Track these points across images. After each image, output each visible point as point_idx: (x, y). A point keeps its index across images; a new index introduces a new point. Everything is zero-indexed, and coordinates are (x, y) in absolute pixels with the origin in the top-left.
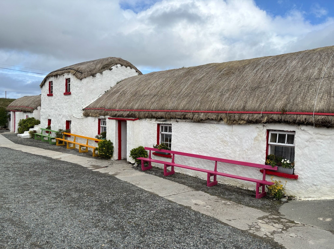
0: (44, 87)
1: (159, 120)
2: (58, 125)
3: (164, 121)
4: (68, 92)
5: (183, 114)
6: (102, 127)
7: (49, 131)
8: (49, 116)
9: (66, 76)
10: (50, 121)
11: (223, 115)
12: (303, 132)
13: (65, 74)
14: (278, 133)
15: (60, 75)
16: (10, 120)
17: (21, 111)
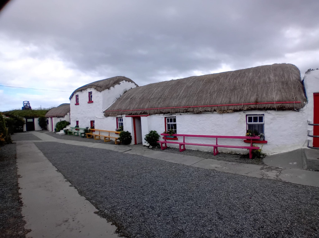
0: (72, 99)
1: (166, 114)
2: (84, 125)
3: (169, 115)
4: (90, 101)
5: (185, 109)
6: (119, 123)
7: (77, 129)
8: (77, 118)
9: (89, 90)
10: (77, 122)
11: (216, 108)
12: (269, 114)
13: (88, 89)
14: (253, 116)
15: (84, 90)
16: (48, 124)
17: (56, 117)
